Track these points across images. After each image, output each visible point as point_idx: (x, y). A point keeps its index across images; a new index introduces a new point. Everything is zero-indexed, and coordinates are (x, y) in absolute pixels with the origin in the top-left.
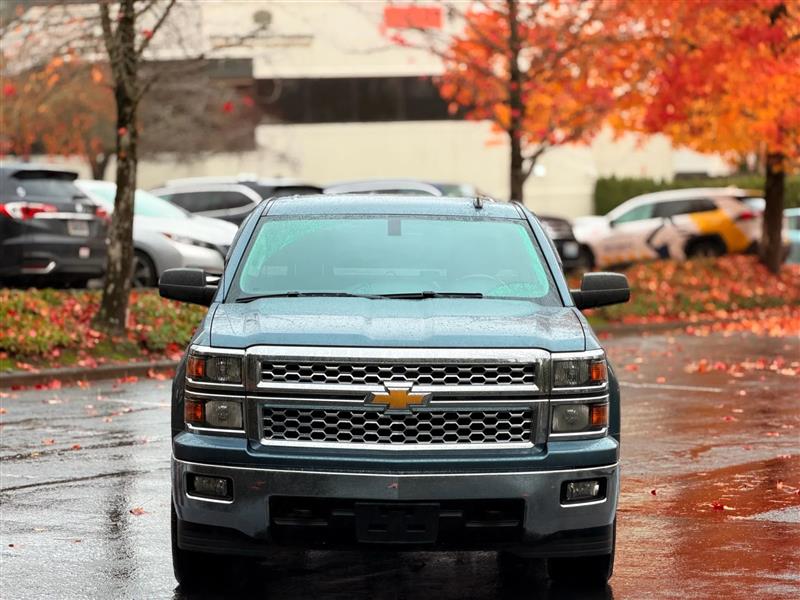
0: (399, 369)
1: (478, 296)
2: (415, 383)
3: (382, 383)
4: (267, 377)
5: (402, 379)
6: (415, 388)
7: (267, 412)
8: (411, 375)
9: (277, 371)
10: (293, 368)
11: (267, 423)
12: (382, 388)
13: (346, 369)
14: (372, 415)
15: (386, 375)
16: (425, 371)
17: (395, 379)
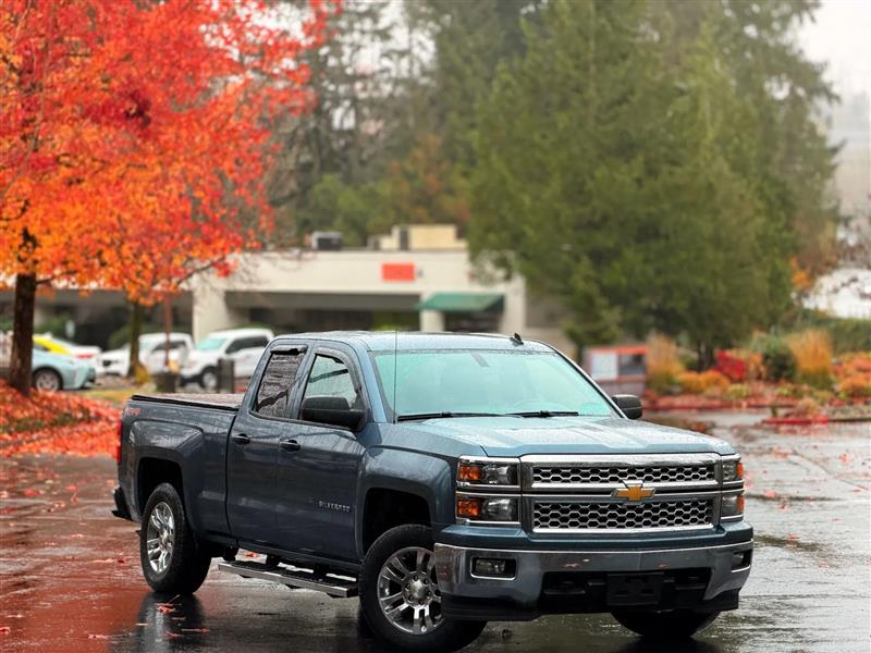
0: (633, 471)
1: (575, 414)
2: (644, 481)
3: (621, 481)
4: (538, 479)
5: (634, 478)
6: (645, 485)
7: (537, 507)
8: (640, 475)
9: (544, 475)
10: (557, 471)
11: (537, 515)
12: (622, 485)
13: (595, 471)
14: (613, 507)
15: (624, 475)
16: (648, 472)
17: (630, 478)
